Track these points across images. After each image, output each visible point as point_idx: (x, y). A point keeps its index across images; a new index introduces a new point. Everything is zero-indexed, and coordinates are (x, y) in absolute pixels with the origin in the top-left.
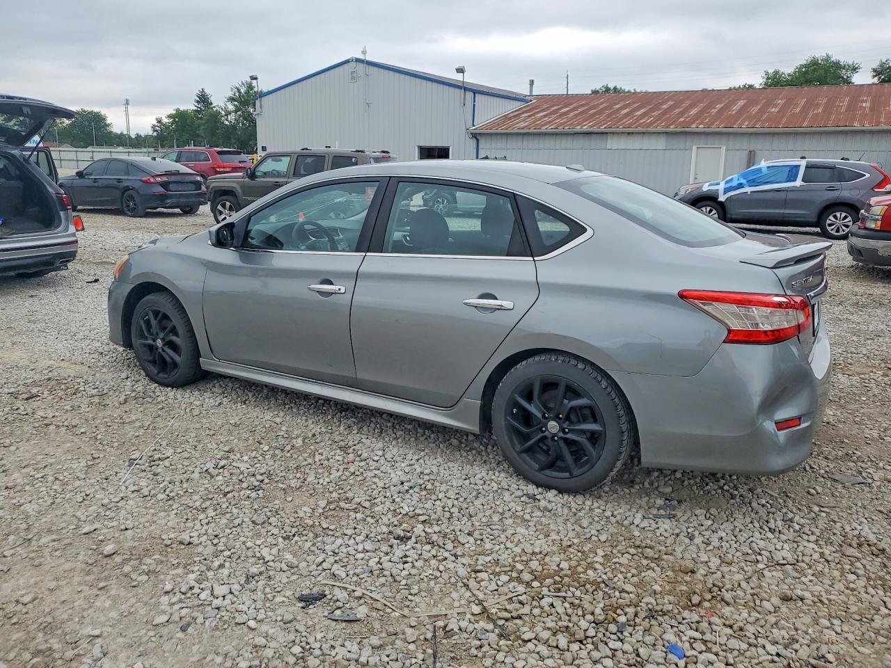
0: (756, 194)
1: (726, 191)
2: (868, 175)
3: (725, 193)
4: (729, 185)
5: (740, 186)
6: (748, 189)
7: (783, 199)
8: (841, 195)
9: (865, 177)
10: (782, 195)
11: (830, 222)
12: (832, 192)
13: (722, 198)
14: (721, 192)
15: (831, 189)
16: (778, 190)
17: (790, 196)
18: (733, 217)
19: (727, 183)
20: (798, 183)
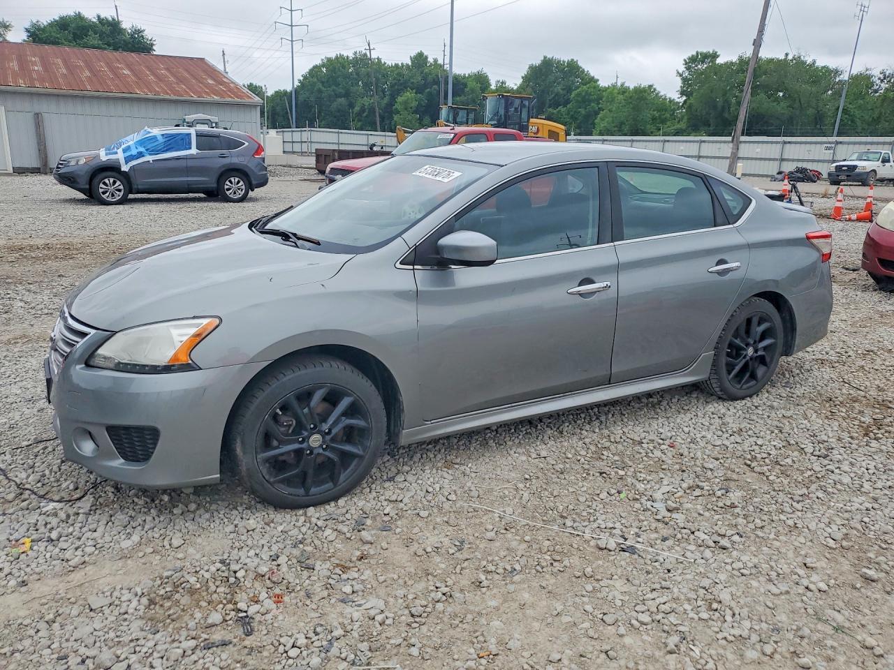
0: (159, 162)
1: (128, 160)
2: (247, 144)
3: (127, 163)
4: (128, 154)
5: (140, 155)
6: (149, 158)
7: (186, 167)
8: (232, 162)
9: (244, 146)
10: (183, 163)
11: (228, 187)
12: (224, 159)
13: (125, 168)
14: (122, 161)
15: (222, 156)
16: (178, 158)
17: (190, 163)
18: (139, 187)
19: (124, 151)
20: (194, 151)
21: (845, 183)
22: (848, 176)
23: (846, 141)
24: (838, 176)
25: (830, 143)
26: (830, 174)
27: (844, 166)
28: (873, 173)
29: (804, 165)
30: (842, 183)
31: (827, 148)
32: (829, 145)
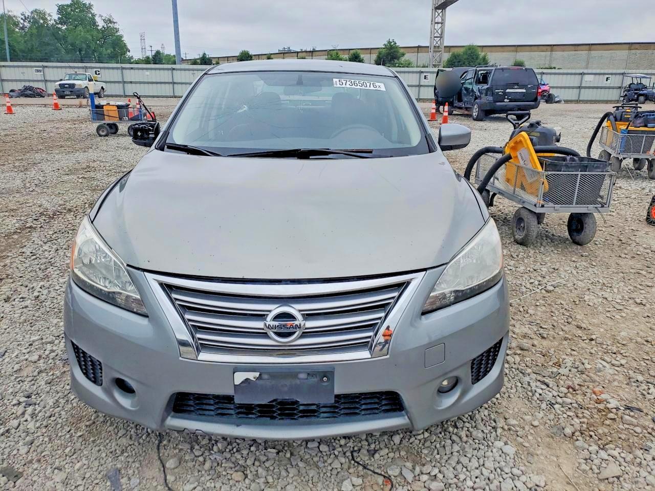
21: (68, 97)
22: (71, 91)
23: (49, 65)
24: (64, 92)
25: (38, 67)
26: (56, 91)
27: (66, 84)
28: (86, 89)
29: (31, 84)
30: (66, 97)
31: (38, 71)
32: (38, 69)
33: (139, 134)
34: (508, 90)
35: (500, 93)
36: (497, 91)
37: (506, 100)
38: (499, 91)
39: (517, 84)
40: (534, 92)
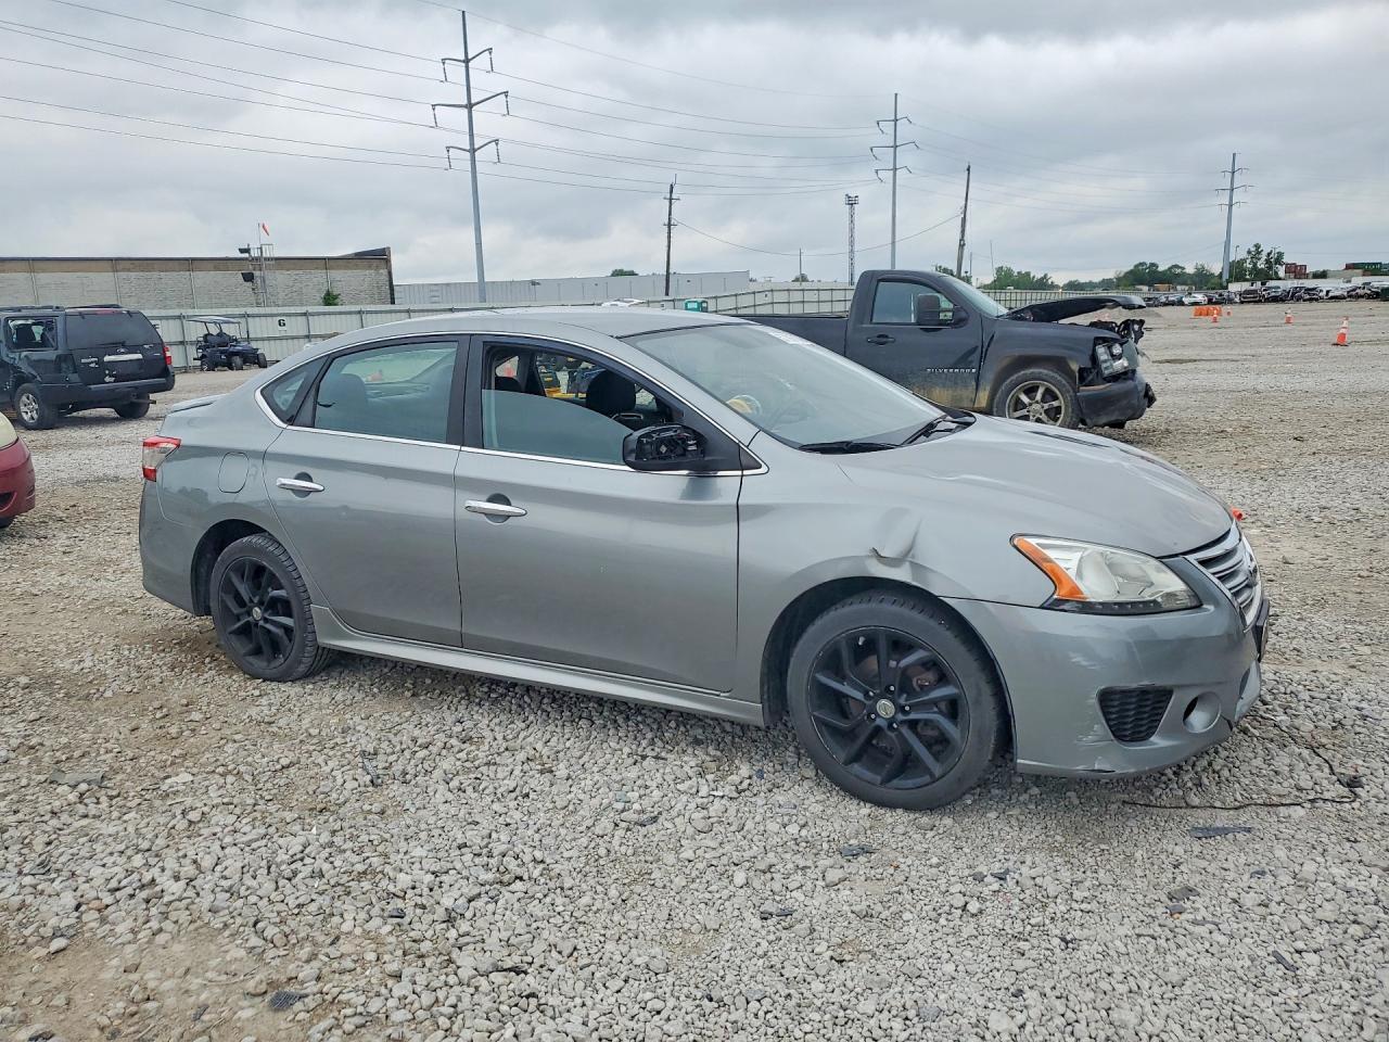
33: (663, 449)
34: (107, 358)
35: (92, 365)
36: (83, 361)
37: (107, 379)
38: (89, 360)
39: (123, 345)
40: (157, 359)
